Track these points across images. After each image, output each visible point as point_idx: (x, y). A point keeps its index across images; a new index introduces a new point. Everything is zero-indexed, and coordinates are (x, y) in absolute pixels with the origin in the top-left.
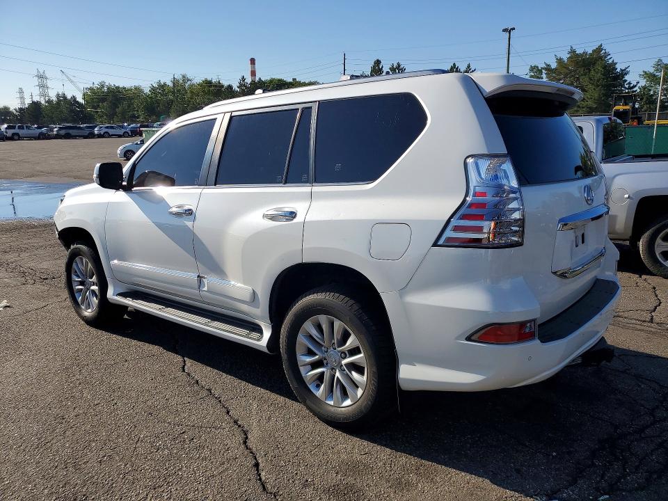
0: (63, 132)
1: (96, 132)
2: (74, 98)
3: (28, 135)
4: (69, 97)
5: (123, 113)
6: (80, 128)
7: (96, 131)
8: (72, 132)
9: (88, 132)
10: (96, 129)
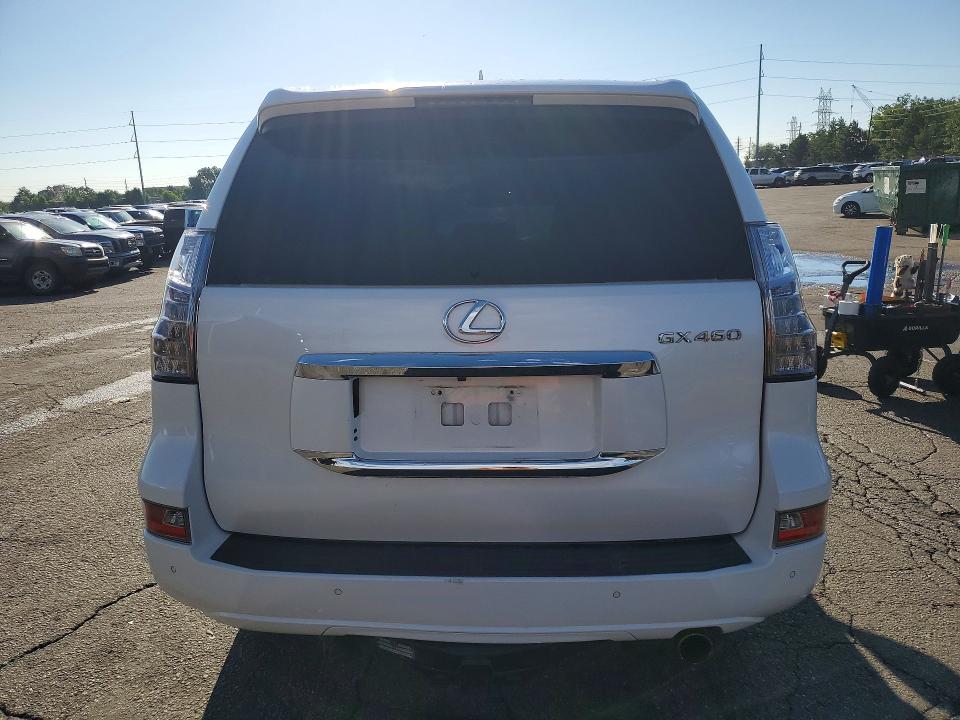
0: (806, 176)
1: (855, 175)
2: (855, 124)
3: (766, 182)
4: (848, 124)
5: (925, 143)
6: (833, 170)
7: (856, 173)
8: (819, 176)
9: (841, 175)
10: (856, 170)
